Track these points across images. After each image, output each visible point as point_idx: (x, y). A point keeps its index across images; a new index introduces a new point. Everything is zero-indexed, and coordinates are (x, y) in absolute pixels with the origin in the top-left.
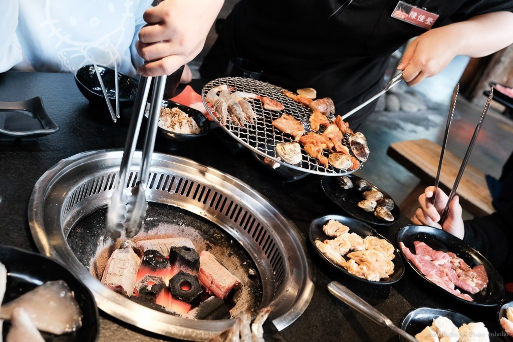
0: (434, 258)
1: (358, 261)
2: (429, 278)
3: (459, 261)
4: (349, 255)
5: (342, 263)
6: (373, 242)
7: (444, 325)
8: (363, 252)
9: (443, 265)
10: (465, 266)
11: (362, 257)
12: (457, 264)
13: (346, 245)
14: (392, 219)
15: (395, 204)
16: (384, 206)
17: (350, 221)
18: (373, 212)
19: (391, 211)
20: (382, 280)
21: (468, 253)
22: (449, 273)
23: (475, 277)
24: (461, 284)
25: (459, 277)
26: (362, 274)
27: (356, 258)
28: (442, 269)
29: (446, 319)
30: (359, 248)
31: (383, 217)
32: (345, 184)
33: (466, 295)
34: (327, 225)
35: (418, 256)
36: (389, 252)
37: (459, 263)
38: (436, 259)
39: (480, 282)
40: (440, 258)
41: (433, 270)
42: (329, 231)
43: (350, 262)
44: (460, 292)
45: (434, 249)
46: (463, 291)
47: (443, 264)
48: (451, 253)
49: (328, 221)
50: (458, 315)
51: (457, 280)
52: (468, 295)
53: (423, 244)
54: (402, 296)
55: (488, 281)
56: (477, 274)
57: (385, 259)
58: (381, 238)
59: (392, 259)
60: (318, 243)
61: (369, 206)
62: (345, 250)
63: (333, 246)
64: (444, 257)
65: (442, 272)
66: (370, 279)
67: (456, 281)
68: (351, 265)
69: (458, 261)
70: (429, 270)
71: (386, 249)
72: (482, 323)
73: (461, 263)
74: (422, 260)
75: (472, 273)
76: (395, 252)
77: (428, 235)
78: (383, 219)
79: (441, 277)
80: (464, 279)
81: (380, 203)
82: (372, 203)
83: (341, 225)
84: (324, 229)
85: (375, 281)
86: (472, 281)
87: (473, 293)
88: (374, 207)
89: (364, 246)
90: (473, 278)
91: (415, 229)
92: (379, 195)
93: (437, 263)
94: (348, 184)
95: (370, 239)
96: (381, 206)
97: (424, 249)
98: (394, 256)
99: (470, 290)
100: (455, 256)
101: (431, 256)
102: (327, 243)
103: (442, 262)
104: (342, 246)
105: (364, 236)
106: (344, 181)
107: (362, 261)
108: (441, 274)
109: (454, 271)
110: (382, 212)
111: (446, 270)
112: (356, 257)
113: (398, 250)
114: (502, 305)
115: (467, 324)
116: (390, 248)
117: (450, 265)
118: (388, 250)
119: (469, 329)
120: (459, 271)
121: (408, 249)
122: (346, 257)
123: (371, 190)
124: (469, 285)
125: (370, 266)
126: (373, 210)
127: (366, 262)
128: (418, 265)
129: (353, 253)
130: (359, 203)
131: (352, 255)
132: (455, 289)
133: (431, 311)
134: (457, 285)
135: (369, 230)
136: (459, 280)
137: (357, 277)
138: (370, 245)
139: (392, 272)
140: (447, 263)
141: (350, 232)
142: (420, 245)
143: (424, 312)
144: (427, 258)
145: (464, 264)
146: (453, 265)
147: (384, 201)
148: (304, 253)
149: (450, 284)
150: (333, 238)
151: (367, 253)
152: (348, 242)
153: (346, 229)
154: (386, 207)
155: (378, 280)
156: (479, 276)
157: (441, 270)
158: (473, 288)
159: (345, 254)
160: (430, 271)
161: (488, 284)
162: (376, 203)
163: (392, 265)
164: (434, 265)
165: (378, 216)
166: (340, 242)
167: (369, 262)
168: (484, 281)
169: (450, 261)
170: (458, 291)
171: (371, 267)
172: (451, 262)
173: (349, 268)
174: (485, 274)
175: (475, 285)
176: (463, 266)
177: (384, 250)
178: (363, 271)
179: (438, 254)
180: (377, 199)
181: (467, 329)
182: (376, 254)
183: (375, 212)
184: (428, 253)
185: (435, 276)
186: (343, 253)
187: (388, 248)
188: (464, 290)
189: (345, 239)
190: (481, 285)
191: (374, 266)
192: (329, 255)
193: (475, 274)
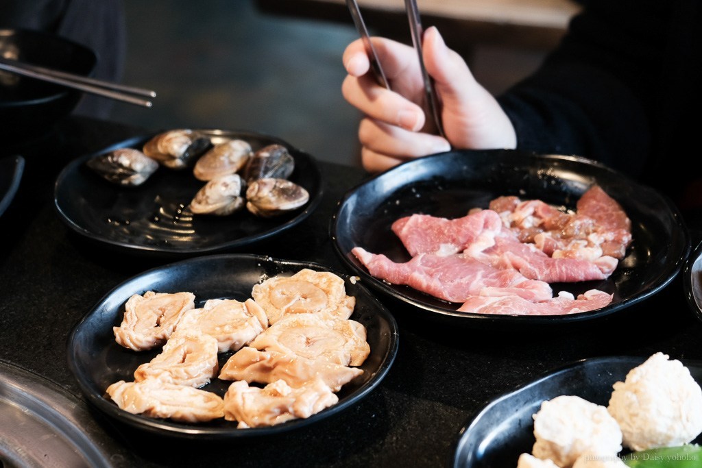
0: (462, 240)
1: (257, 377)
2: (472, 309)
3: (531, 210)
4: (226, 373)
5: (213, 409)
6: (277, 295)
7: (562, 423)
8: (261, 341)
9: (495, 248)
10: (552, 213)
11: (262, 359)
12: (529, 223)
13: (200, 349)
14: (304, 197)
15: (292, 151)
16: (266, 172)
17: (186, 272)
18: (243, 207)
19: (291, 178)
20: (344, 392)
21: (544, 175)
22: (518, 260)
23: (591, 228)
24: (564, 271)
25: (549, 253)
26: (277, 411)
27: (246, 371)
28: (495, 258)
29: (563, 399)
30: (244, 335)
31: (274, 206)
32: (130, 171)
33: (591, 294)
34: (123, 324)
35: (417, 261)
36: (332, 298)
37: (535, 214)
38: (470, 240)
39: (610, 236)
40: (478, 233)
41: (474, 277)
42: (134, 336)
43: (234, 395)
44: (569, 296)
45: (450, 218)
46: (578, 287)
47: (492, 243)
48: (502, 200)
49: (122, 309)
50: (592, 364)
51: (548, 265)
52: (594, 292)
53: (417, 219)
54: (426, 397)
55: (627, 220)
56: (592, 217)
57: (331, 323)
58: (293, 270)
59: (349, 312)
60: (119, 392)
61: (222, 198)
62: (203, 367)
63: (166, 375)
64: (486, 225)
65: (502, 266)
66: (307, 411)
67: (547, 271)
68: (239, 400)
69: (528, 212)
70: (464, 281)
71: (321, 295)
72: (660, 354)
73: (540, 213)
74: (432, 266)
75: (579, 222)
76: (349, 289)
77: (419, 184)
78: (277, 211)
79: (503, 284)
80: (565, 254)
81: (248, 172)
82: (226, 185)
83: (165, 299)
84: (118, 339)
85: (327, 409)
86: (590, 244)
87: (605, 277)
88: (237, 192)
89: (255, 320)
90: (588, 234)
91: (377, 188)
92: (239, 150)
93: (476, 251)
94: (138, 167)
95: (267, 288)
96: (256, 178)
97: (424, 234)
98: (351, 301)
99: (595, 272)
100: (517, 201)
101: (454, 241)
102: (142, 375)
103: (487, 239)
104: (193, 359)
105: (243, 294)
106: (121, 166)
107: (266, 370)
108: (500, 273)
109: (531, 246)
110: (266, 193)
111: (508, 257)
112: (244, 366)
113: (353, 280)
114: (690, 268)
115: (623, 380)
116: (330, 282)
117: (514, 234)
118: (327, 292)
119: (636, 392)
120: (544, 237)
121: (382, 257)
122: (218, 386)
123: (211, 146)
124: (585, 262)
125: (293, 371)
126: (240, 200)
127: (279, 368)
128: (428, 287)
129: (230, 361)
130: (193, 203)
131: (232, 368)
132: (555, 295)
133: (516, 401)
134: (555, 278)
135: (252, 266)
136: (553, 265)
137: (270, 427)
138: (271, 309)
139: (367, 349)
140: (504, 235)
141: (198, 304)
142: (411, 227)
143: (498, 414)
144: (446, 251)
145: (549, 211)
146: (522, 228)
147: (257, 160)
148: (92, 444)
149: (534, 291)
150: (156, 349)
151: (271, 337)
152: (202, 339)
153: (184, 303)
154: (270, 174)
155: (335, 399)
156: (599, 219)
157: (495, 263)
158: (598, 264)
159: (210, 375)
160: (468, 284)
161: (634, 230)
162: (237, 178)
163: (358, 330)
164: (472, 261)
165: (261, 210)
166: (182, 352)
167: (285, 363)
168: (619, 227)
169: (508, 225)
170: (565, 295)
171: (299, 371)
172: (514, 225)
173: (238, 411)
174: (612, 207)
175: (599, 252)
176: (547, 218)
177: (318, 301)
178: (279, 401)
179: (468, 225)
180: (238, 165)
181: (629, 394)
182: (299, 325)
183: (249, 205)
184: (441, 236)
185: (488, 291)
186: (205, 378)
187: (323, 286)
188: (580, 283)
189: (192, 333)
190: (617, 242)
191: (305, 366)
192: (162, 410)
193: (588, 221)
